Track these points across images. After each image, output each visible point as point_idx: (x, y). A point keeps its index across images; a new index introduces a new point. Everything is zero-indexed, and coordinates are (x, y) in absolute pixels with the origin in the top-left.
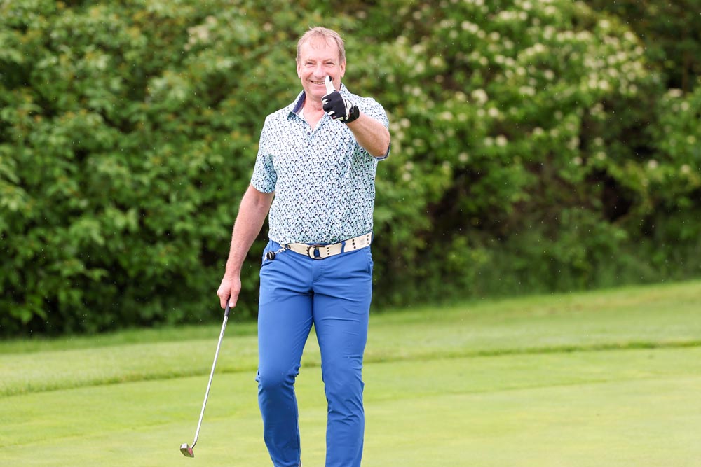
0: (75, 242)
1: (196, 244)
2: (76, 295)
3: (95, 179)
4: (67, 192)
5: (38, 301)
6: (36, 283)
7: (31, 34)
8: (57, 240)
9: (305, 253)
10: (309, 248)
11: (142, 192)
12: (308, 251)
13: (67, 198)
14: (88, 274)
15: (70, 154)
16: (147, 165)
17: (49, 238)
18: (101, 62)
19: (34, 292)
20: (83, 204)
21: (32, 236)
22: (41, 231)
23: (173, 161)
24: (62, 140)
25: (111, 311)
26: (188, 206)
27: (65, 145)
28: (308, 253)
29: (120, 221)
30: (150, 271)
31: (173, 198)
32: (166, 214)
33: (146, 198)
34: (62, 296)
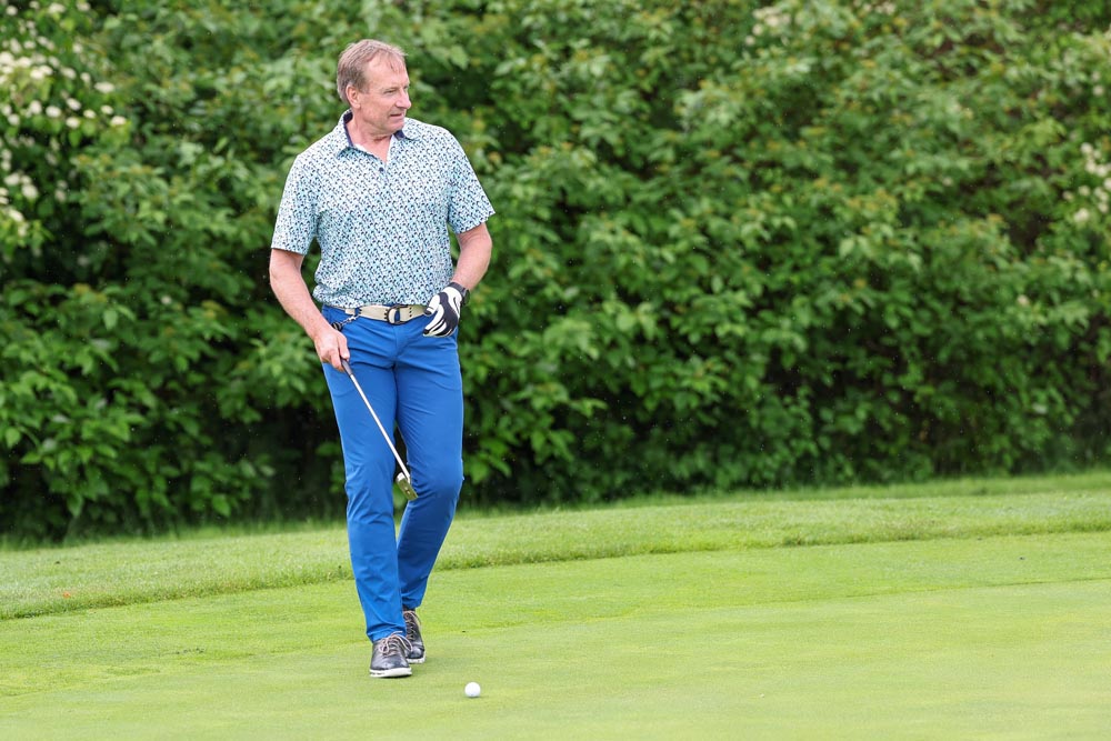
0: (553, 355)
1: (758, 358)
2: (561, 440)
3: (591, 254)
4: (540, 273)
5: (500, 449)
6: (497, 421)
7: (490, 20)
8: (525, 351)
9: (382, 318)
10: (389, 311)
11: (667, 276)
12: (387, 314)
13: (541, 285)
14: (575, 405)
15: (545, 214)
16: (674, 230)
17: (514, 348)
18: (596, 64)
19: (492, 434)
20: (570, 293)
21: (487, 345)
22: (500, 337)
23: (715, 224)
24: (532, 191)
25: (625, 467)
26: (741, 298)
27: (537, 199)
28: (387, 318)
29: (626, 321)
30: (680, 402)
31: (717, 284)
32: (704, 309)
33: (673, 285)
34: (538, 442)
